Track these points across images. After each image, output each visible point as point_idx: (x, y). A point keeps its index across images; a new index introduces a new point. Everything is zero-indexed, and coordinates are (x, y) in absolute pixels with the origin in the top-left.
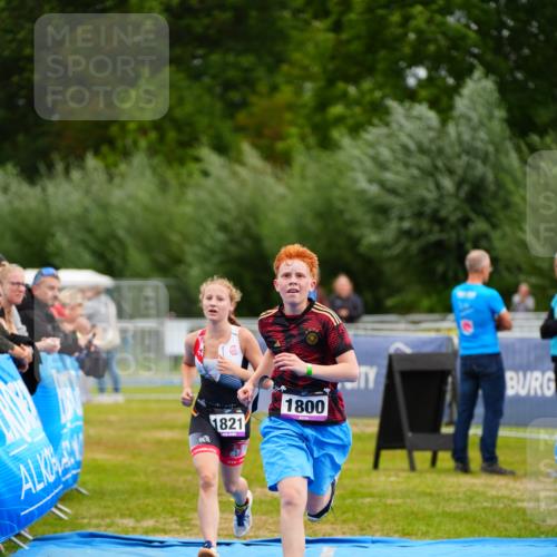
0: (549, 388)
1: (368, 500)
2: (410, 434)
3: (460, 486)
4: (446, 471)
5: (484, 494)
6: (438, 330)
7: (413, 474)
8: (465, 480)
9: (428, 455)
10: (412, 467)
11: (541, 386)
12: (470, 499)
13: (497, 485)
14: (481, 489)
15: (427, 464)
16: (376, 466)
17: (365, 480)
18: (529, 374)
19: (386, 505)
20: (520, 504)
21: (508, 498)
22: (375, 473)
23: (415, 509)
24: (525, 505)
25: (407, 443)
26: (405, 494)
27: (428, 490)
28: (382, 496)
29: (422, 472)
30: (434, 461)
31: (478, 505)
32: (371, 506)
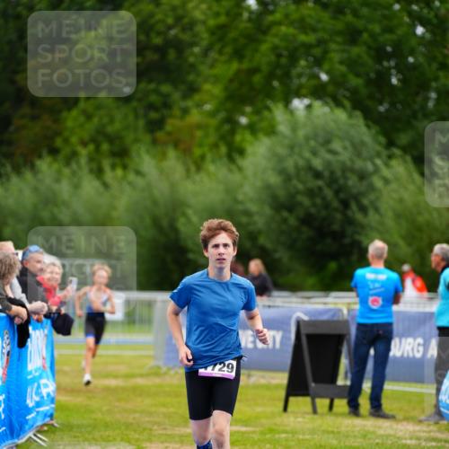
0: (418, 351)
1: (284, 435)
2: (313, 385)
3: (354, 426)
4: (342, 415)
5: (374, 433)
6: (325, 304)
7: (315, 416)
8: (357, 421)
9: (326, 402)
10: (315, 411)
11: (413, 349)
12: (364, 437)
13: (383, 427)
14: (371, 429)
15: (326, 409)
16: (285, 409)
17: (278, 420)
18: (403, 340)
19: (298, 440)
20: (404, 441)
21: (394, 436)
22: (285, 415)
23: (323, 443)
24: (409, 442)
25: (311, 392)
26: (313, 432)
27: (330, 429)
28: (294, 432)
29: (322, 415)
30: (331, 407)
31: (371, 441)
32: (287, 440)
